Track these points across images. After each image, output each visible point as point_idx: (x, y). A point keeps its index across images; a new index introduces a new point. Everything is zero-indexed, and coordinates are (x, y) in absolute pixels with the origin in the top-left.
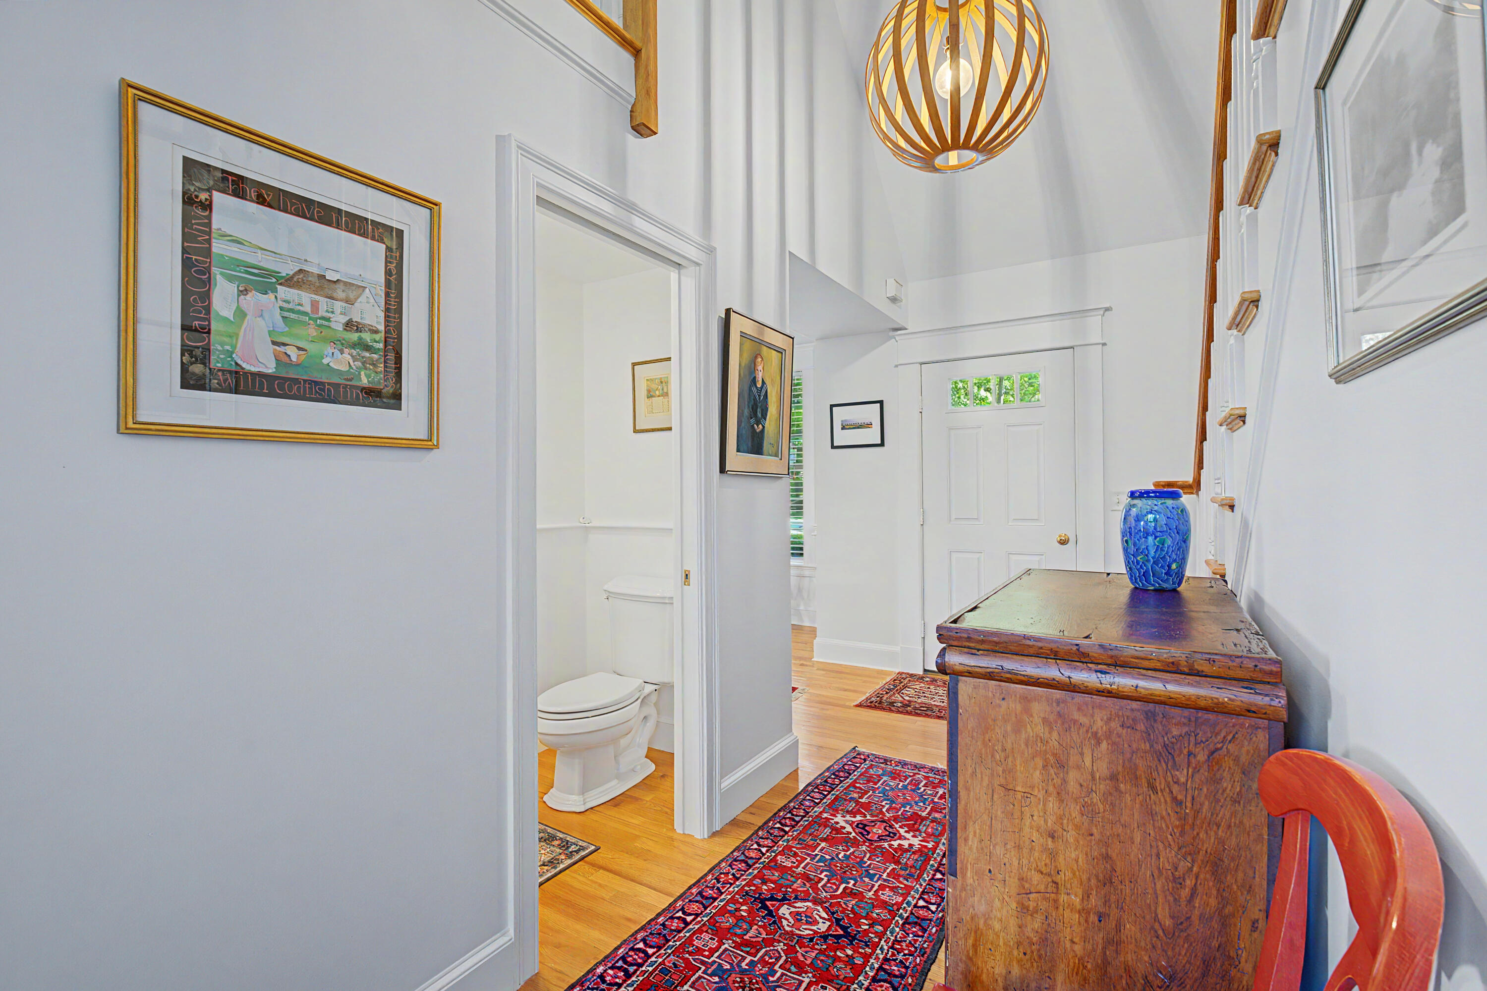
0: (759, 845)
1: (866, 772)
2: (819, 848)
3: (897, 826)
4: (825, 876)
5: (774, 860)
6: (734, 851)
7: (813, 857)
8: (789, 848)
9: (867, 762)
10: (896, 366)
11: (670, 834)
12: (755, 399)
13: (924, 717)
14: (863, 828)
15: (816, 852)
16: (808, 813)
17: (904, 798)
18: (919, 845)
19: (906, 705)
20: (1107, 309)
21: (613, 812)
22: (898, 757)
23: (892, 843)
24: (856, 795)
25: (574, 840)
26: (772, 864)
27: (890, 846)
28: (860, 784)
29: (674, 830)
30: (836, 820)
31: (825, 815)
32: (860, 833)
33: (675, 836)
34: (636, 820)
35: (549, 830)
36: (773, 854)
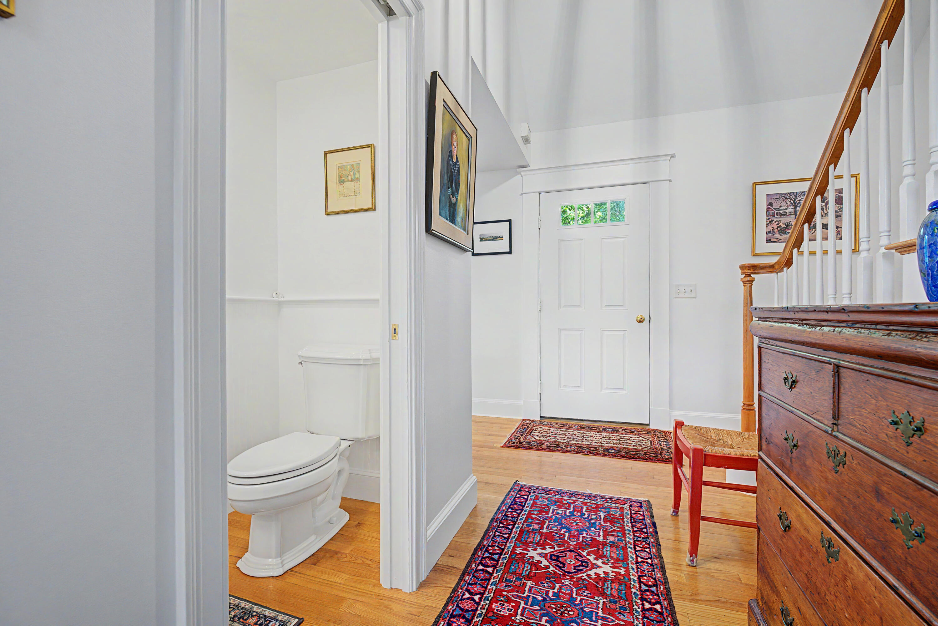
0: (470, 593)
1: (534, 503)
2: (527, 588)
3: (585, 554)
4: (546, 621)
5: (490, 609)
6: (447, 604)
7: (526, 599)
8: (498, 592)
9: (532, 494)
10: (522, 194)
11: (376, 590)
12: (451, 171)
13: (556, 451)
14: (557, 560)
15: (526, 593)
16: (503, 550)
17: (577, 525)
18: (612, 572)
19: (540, 443)
20: (673, 156)
21: (311, 572)
22: (555, 487)
23: (589, 572)
24: (536, 527)
25: (273, 614)
26: (490, 614)
27: (588, 575)
28: (536, 515)
29: (379, 585)
30: (530, 554)
31: (518, 551)
32: (556, 565)
33: (381, 592)
34: (340, 579)
35: (243, 604)
36: (488, 602)
